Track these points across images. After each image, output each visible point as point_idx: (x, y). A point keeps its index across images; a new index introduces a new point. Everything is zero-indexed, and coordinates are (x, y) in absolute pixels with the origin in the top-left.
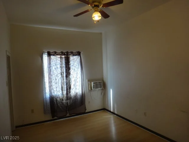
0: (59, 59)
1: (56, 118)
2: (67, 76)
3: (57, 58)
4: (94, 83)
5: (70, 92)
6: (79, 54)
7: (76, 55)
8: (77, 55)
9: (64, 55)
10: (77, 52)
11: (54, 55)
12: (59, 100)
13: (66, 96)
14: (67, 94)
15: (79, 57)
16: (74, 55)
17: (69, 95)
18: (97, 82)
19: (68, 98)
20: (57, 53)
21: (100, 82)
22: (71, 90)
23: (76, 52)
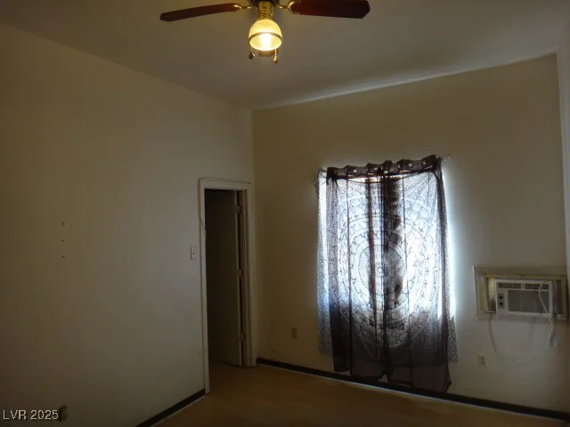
0: (363, 189)
1: (348, 373)
2: (386, 247)
3: (355, 186)
4: (500, 285)
5: (397, 303)
6: (431, 165)
7: (420, 172)
8: (426, 171)
9: (379, 173)
10: (426, 159)
11: (346, 178)
12: (360, 321)
13: (382, 312)
14: (387, 307)
15: (433, 179)
16: (413, 172)
17: (393, 310)
18: (518, 282)
19: (389, 320)
20: (355, 171)
21: (537, 286)
22: (402, 297)
23: (423, 160)
